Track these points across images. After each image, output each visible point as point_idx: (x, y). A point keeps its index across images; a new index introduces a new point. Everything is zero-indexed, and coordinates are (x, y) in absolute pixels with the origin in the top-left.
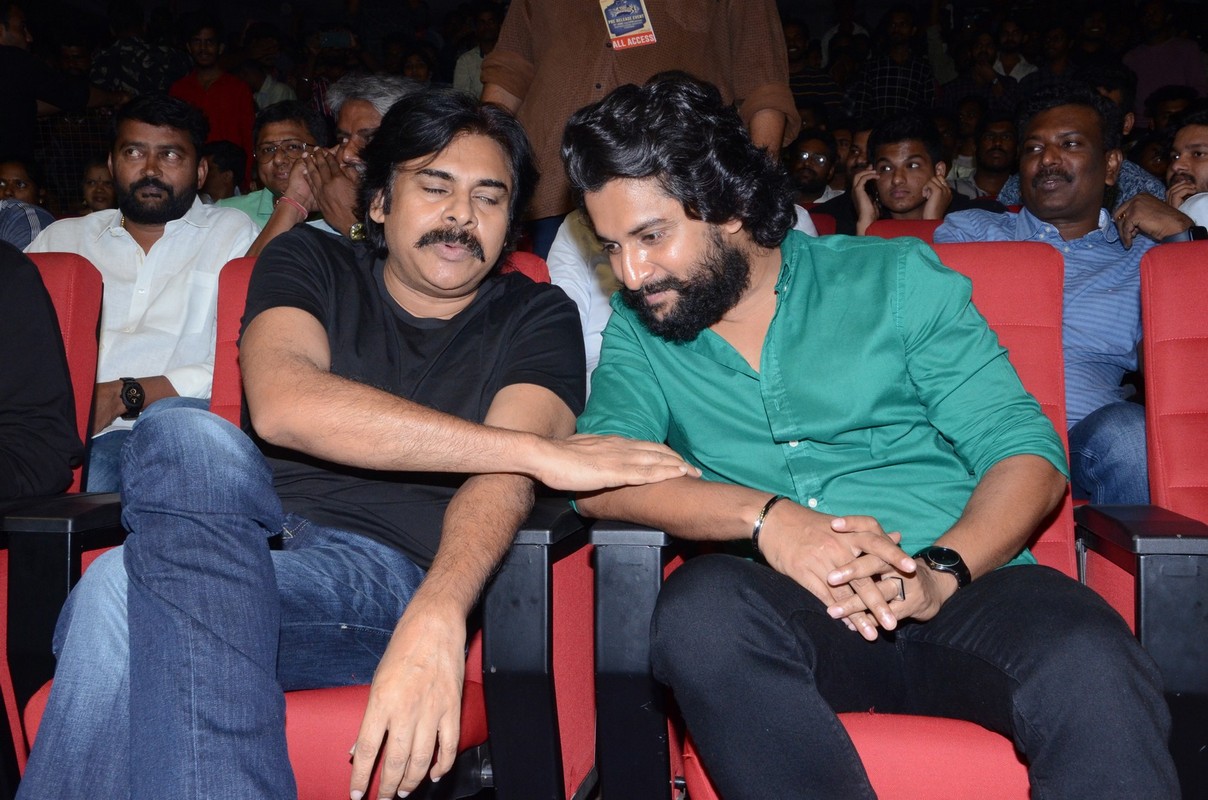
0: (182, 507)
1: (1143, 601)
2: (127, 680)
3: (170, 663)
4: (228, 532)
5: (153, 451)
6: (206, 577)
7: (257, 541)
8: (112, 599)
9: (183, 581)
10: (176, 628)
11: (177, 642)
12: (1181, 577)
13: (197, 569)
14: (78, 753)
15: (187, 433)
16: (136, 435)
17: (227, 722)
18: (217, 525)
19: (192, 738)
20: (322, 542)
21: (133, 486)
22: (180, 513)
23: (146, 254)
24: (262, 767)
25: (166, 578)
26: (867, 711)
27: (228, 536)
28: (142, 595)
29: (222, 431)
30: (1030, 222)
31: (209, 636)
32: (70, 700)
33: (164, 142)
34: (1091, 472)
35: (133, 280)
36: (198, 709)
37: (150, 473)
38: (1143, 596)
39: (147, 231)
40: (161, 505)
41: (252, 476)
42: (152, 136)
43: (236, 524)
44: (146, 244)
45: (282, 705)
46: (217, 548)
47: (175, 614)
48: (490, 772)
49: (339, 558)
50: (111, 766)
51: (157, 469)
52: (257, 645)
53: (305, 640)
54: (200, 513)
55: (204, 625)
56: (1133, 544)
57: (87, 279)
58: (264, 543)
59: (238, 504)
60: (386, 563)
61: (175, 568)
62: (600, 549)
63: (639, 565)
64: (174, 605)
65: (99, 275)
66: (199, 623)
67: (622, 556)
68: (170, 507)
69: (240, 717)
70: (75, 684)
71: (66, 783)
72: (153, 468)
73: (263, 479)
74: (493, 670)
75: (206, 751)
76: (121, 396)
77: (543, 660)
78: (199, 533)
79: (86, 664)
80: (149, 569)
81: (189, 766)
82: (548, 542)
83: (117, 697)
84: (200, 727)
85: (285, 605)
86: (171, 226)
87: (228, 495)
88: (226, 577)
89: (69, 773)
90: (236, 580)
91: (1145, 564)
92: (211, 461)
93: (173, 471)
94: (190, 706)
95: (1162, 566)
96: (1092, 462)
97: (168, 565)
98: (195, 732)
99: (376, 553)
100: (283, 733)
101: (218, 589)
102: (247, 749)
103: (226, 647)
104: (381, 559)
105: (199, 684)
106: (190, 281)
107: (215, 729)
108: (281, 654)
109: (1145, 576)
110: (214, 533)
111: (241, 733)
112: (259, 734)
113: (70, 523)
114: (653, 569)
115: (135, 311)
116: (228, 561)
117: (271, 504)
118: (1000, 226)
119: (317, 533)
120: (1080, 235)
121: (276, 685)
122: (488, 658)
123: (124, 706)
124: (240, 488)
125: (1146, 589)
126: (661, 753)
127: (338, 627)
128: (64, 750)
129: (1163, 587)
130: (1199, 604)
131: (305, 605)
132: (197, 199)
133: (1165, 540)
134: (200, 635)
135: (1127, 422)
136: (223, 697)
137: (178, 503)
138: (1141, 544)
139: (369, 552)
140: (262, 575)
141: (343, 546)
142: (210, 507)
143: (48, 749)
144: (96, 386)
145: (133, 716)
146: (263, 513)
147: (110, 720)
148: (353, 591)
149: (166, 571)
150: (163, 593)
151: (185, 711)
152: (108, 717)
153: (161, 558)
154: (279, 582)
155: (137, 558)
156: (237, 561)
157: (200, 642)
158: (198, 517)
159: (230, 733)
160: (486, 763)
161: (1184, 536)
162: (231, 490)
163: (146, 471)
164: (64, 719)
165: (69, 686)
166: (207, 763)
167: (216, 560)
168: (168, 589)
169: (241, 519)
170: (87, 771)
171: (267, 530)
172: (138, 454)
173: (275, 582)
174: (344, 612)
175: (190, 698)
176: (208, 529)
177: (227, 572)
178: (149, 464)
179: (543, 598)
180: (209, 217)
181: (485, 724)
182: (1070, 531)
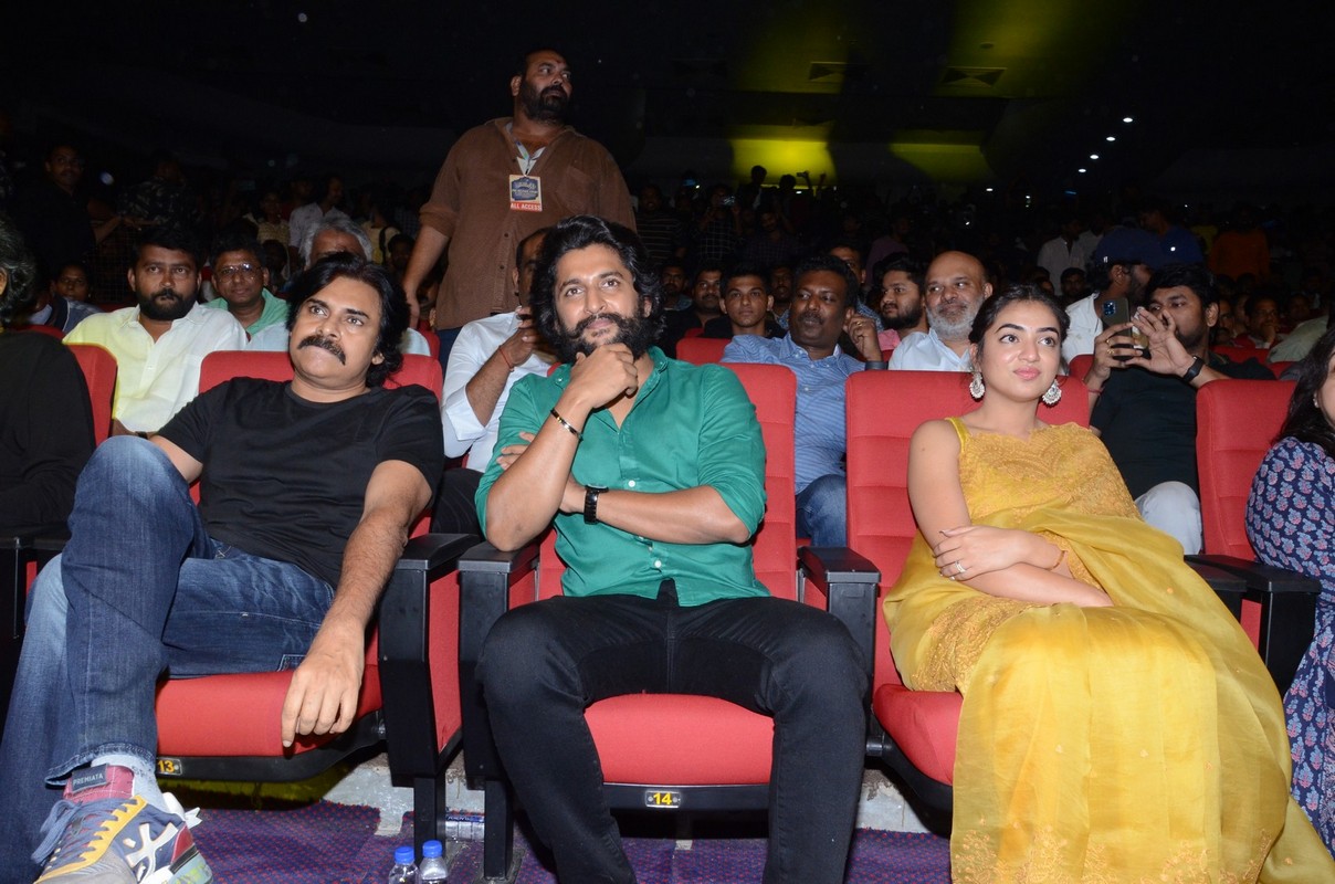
12: (854, 597)
23: (155, 342)
26: (641, 692)
30: (790, 346)
33: (176, 261)
34: (810, 522)
35: (145, 360)
39: (158, 325)
42: (167, 257)
44: (156, 335)
53: (213, 624)
56: (826, 575)
62: (464, 573)
63: (492, 587)
65: (114, 360)
67: (480, 580)
74: (385, 659)
77: (421, 651)
82: (427, 568)
86: (176, 323)
91: (832, 589)
95: (843, 591)
96: (811, 515)
106: (185, 362)
109: (832, 595)
114: (500, 588)
115: (145, 382)
118: (769, 347)
120: (822, 358)
122: (380, 649)
125: (832, 606)
127: (239, 615)
129: (842, 604)
131: (212, 598)
132: (196, 303)
133: (845, 572)
135: (833, 489)
138: (831, 576)
148: (253, 589)
160: (382, 723)
161: (856, 570)
174: (245, 604)
180: (204, 315)
181: (379, 696)
182: (794, 564)
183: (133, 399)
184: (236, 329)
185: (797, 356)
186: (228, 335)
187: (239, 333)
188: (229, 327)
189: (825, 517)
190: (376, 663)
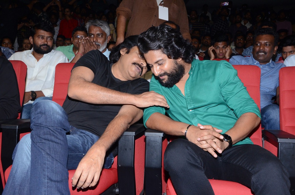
0: (45, 125)
1: (279, 154)
2: (30, 166)
3: (41, 163)
4: (56, 131)
5: (39, 110)
6: (51, 142)
7: (63, 134)
8: (27, 147)
9: (45, 143)
10: (42, 155)
11: (43, 158)
12: (289, 148)
13: (48, 140)
14: (18, 184)
15: (47, 106)
16: (35, 106)
17: (54, 178)
18: (54, 130)
19: (45, 182)
20: (79, 133)
21: (34, 119)
22: (45, 126)
23: (38, 61)
24: (62, 190)
25: (41, 142)
27: (56, 132)
28: (35, 146)
29: (56, 106)
31: (51, 157)
32: (16, 171)
35: (34, 67)
36: (47, 175)
37: (38, 116)
38: (279, 153)
39: (38, 56)
40: (40, 124)
41: (63, 118)
42: (46, 34)
43: (58, 129)
44: (38, 59)
45: (68, 174)
46: (54, 135)
47: (42, 151)
48: (118, 190)
49: (83, 137)
50: (26, 188)
51: (40, 115)
52: (62, 160)
53: (74, 157)
54: (49, 126)
55: (49, 154)
56: (278, 140)
57: (23, 67)
58: (65, 134)
59: (59, 124)
60: (94, 139)
61: (43, 140)
62: (147, 137)
63: (156, 141)
64: (42, 149)
65: (26, 66)
66: (48, 154)
67: (152, 139)
68: (42, 125)
69: (58, 177)
70: (17, 167)
71: (14, 192)
72: (39, 115)
73: (65, 118)
74: (120, 166)
75: (48, 186)
76: (31, 95)
77: (132, 164)
78: (49, 131)
79: (20, 162)
80: (36, 140)
81: (44, 189)
82: (134, 135)
83: (28, 171)
84: (47, 180)
85: (69, 149)
86: (45, 55)
87: (57, 122)
88: (55, 142)
89: (15, 189)
90: (58, 143)
91: (280, 145)
92: (53, 114)
93: (43, 116)
94: (45, 174)
95: (284, 146)
97: (41, 139)
98: (46, 181)
99: (92, 136)
100: (68, 182)
101: (53, 145)
102: (59, 185)
103: (55, 160)
104: (93, 138)
105: (48, 169)
106: (48, 68)
107: (51, 180)
108: (68, 161)
109: (280, 148)
110: (53, 131)
111: (57, 182)
112: (62, 182)
113: (17, 126)
114: (160, 142)
115: (34, 74)
116: (56, 139)
117: (67, 125)
119: (78, 131)
121: (67, 170)
122: (119, 163)
123: (29, 173)
124: (60, 120)
125: (280, 151)
126: (160, 187)
127: (82, 154)
128: (14, 183)
129: (284, 151)
130: (293, 155)
131: (74, 149)
133: (285, 139)
134: (48, 157)
136: (53, 172)
137: (44, 124)
138: (279, 140)
139: (90, 136)
140: (64, 142)
141: (84, 134)
142: (52, 125)
143: (10, 183)
144: (25, 93)
145: (31, 176)
146: (65, 127)
147: (26, 176)
148: (86, 145)
149: (41, 140)
150: (40, 146)
151: (44, 175)
152: (25, 176)
153: (40, 137)
154: (68, 143)
155: (34, 137)
156: (58, 139)
157: (48, 158)
158: (49, 127)
159: (55, 181)
160: (117, 188)
161: (290, 138)
162: (57, 121)
163: (37, 115)
164: (14, 176)
165: (16, 168)
166: (49, 189)
167: (53, 138)
168: (41, 145)
169: (60, 128)
170: (20, 189)
171: (66, 131)
172: (35, 111)
173: (67, 144)
174: (84, 151)
175: (45, 172)
176: (51, 130)
177: (56, 141)
178: (38, 114)
179: (133, 148)
181: (117, 179)
182: (261, 136)
183: (31, 79)
184: (64, 57)
185: (255, 63)
186: (62, 59)
187: (65, 58)
188: (62, 56)
189: (271, 119)
190: (117, 168)
